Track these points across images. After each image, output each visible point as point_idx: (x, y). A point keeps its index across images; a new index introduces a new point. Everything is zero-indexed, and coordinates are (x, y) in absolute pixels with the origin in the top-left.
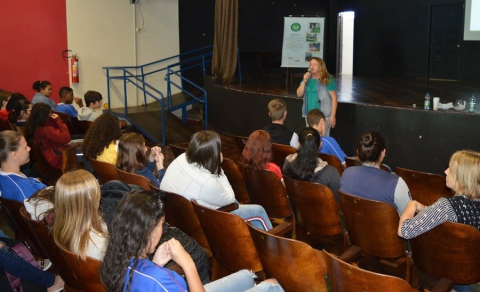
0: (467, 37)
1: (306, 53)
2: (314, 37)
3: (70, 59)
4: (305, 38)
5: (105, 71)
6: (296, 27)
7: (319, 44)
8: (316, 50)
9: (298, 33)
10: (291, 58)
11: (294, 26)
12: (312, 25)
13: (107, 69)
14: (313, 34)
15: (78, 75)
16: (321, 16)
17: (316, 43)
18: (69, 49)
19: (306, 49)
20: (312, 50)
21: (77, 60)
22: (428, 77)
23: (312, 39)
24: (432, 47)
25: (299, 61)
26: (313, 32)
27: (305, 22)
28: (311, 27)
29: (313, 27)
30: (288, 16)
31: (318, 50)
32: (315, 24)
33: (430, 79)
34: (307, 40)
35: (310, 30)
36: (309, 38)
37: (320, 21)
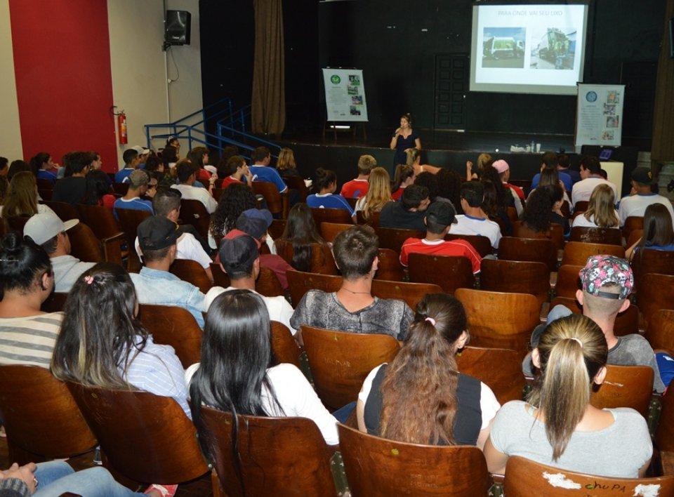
1: (351, 107)
2: (355, 90)
3: (116, 117)
4: (346, 90)
5: (145, 129)
6: (336, 80)
7: (361, 97)
8: (359, 104)
9: (339, 85)
10: (336, 112)
11: (333, 79)
12: (351, 77)
13: (148, 127)
14: (353, 87)
15: (126, 135)
16: (358, 69)
17: (358, 96)
18: (114, 105)
19: (349, 102)
20: (356, 104)
21: (125, 118)
22: (434, 128)
23: (352, 93)
24: (437, 98)
25: (344, 115)
26: (353, 84)
27: (344, 74)
28: (350, 79)
29: (352, 79)
30: (325, 68)
31: (361, 103)
32: (354, 77)
33: (436, 130)
34: (349, 93)
35: (350, 83)
36: (352, 91)
37: (359, 73)
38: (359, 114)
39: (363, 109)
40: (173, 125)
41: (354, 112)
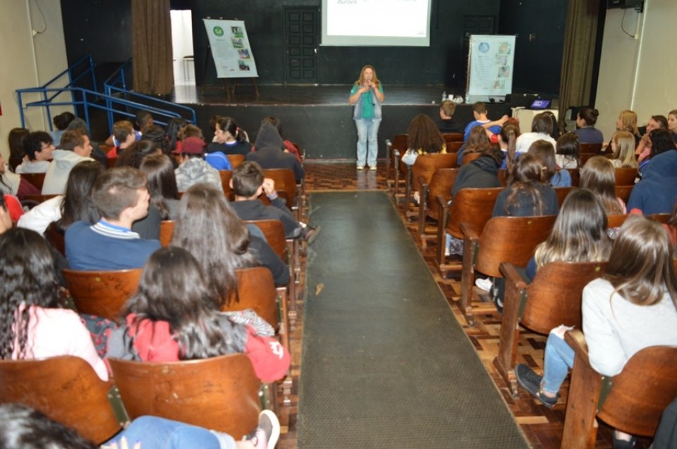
0: (325, 42)
1: (239, 61)
2: (240, 43)
4: (230, 43)
5: (17, 94)
6: (218, 31)
7: (247, 51)
9: (221, 38)
10: (225, 67)
11: (216, 30)
12: (234, 29)
13: (19, 92)
14: (237, 39)
16: (240, 19)
17: (244, 49)
19: (236, 58)
20: (244, 58)
23: (238, 45)
25: (234, 70)
26: (237, 37)
27: (226, 25)
28: (233, 31)
29: (235, 32)
30: (206, 18)
31: (248, 57)
32: (236, 28)
34: (235, 47)
35: (234, 35)
37: (240, 24)
38: (249, 69)
39: (251, 63)
40: (43, 89)
41: (243, 67)
